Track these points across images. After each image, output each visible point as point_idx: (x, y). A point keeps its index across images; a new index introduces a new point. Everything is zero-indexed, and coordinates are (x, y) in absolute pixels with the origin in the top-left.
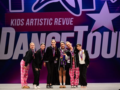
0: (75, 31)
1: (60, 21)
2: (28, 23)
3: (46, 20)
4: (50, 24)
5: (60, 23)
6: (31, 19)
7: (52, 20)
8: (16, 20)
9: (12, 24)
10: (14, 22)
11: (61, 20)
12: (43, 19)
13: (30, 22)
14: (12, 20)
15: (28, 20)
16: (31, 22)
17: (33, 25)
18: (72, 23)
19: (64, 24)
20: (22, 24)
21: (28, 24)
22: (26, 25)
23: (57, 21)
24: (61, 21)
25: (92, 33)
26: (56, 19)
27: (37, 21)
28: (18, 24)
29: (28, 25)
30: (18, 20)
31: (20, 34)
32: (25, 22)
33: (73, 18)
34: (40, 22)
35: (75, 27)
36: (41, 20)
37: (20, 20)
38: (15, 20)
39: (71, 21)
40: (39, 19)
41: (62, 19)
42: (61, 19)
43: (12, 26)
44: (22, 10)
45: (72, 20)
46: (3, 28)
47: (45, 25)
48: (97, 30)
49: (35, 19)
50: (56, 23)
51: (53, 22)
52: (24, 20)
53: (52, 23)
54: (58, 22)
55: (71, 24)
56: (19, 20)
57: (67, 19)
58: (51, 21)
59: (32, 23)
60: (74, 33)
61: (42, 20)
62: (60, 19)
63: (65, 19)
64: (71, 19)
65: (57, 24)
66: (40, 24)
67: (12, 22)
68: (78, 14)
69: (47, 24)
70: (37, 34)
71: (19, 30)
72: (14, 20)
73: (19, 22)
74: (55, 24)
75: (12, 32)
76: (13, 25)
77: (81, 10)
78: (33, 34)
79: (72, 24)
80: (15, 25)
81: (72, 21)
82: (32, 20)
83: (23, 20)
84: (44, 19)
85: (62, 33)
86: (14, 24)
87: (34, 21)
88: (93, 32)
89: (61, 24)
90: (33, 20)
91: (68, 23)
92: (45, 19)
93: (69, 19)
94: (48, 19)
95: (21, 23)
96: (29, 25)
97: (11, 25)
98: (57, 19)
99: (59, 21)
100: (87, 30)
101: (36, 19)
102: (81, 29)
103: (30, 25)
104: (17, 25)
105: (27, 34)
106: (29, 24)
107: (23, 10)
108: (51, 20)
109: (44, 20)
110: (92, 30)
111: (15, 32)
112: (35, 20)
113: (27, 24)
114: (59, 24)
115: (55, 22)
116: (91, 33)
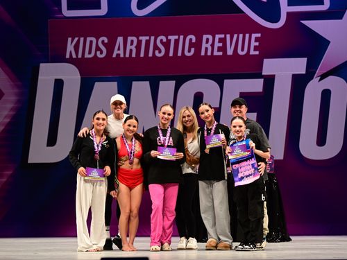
0: (264, 73)
1: (219, 42)
2: (119, 49)
3: (177, 42)
4: (189, 51)
5: (219, 49)
6: (130, 39)
7: (194, 41)
8: (82, 39)
9: (71, 52)
10: (76, 47)
11: (223, 41)
12: (167, 38)
13: (126, 47)
14: (70, 39)
15: (120, 39)
16: (129, 47)
17: (134, 55)
18: (255, 50)
19: (230, 52)
20: (101, 53)
21: (118, 52)
22: (114, 56)
23: (210, 45)
24: (221, 45)
25: (320, 81)
26: (205, 37)
27: (148, 42)
28: (90, 53)
29: (118, 55)
30: (89, 39)
31: (97, 84)
32: (110, 46)
33: (259, 35)
34: (156, 47)
35: (266, 62)
36: (161, 41)
37: (94, 40)
38: (78, 42)
39: (254, 44)
40: (153, 38)
41: (225, 36)
42: (222, 36)
43: (71, 61)
44: (100, 8)
45: (256, 40)
46: (41, 65)
47: (171, 54)
48: (334, 72)
49: (141, 38)
50: (206, 49)
51: (197, 45)
52: (106, 41)
53: (193, 50)
54: (213, 45)
55: (252, 52)
56: (91, 42)
57: (241, 36)
58: (191, 45)
59: (131, 51)
60: (263, 80)
61: (165, 40)
62: (218, 37)
63: (236, 36)
64: (254, 36)
65: (209, 53)
66: (157, 52)
67: (70, 48)
68: (277, 20)
69: (180, 54)
70: (148, 83)
71: (91, 73)
72: (76, 39)
73: (93, 47)
74: (203, 54)
75: (71, 76)
76: (74, 56)
77: (285, 8)
78: (134, 84)
79: (257, 53)
80: (80, 56)
81: (257, 44)
82: (132, 42)
83: (103, 41)
84: (169, 37)
85: (226, 82)
86: (77, 54)
87: (139, 42)
88: (323, 77)
89: (221, 53)
90: (135, 39)
91: (243, 50)
92: (173, 38)
93: (247, 35)
94: (182, 37)
95: (98, 49)
96: (122, 56)
97: (68, 56)
98: (210, 37)
99: (217, 44)
100: (304, 72)
101: (144, 39)
102: (284, 69)
103: (127, 55)
104: (87, 56)
105: (116, 83)
106: (121, 53)
107: (103, 11)
108: (191, 40)
109: (169, 41)
110: (319, 72)
111: (79, 77)
112: (141, 41)
113: (116, 52)
114: (216, 53)
115: (204, 45)
116: (316, 79)
